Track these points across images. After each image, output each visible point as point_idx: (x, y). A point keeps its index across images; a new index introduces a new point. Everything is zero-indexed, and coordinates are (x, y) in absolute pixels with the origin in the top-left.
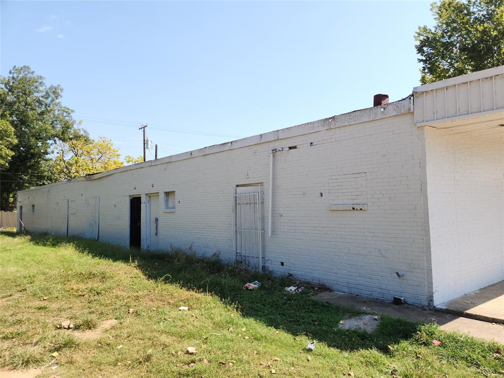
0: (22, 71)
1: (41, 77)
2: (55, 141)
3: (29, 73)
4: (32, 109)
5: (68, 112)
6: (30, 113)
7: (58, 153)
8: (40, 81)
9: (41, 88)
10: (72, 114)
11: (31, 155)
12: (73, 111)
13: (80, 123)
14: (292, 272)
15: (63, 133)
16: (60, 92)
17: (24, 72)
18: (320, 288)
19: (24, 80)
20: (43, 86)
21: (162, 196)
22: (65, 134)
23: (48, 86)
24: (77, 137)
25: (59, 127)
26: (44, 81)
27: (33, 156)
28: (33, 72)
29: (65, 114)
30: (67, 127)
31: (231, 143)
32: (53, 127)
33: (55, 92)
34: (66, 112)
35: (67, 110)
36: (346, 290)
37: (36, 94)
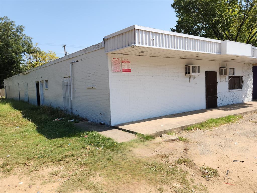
0: (4, 19)
1: (13, 21)
2: (24, 54)
3: (7, 20)
4: (11, 39)
5: (30, 39)
6: (11, 40)
7: (28, 60)
8: (13, 24)
9: (14, 27)
10: (31, 40)
11: (13, 61)
12: (32, 38)
13: (37, 44)
14: (79, 114)
15: (28, 50)
16: (23, 28)
17: (5, 19)
18: (85, 120)
19: (5, 24)
20: (15, 26)
21: (44, 82)
22: (29, 50)
23: (17, 26)
24: (36, 52)
25: (26, 47)
26: (15, 24)
27: (15, 62)
28: (9, 19)
29: (28, 40)
30: (29, 47)
31: (61, 58)
32: (23, 47)
33: (20, 29)
34: (29, 39)
35: (29, 38)
36: (92, 120)
37: (12, 31)
